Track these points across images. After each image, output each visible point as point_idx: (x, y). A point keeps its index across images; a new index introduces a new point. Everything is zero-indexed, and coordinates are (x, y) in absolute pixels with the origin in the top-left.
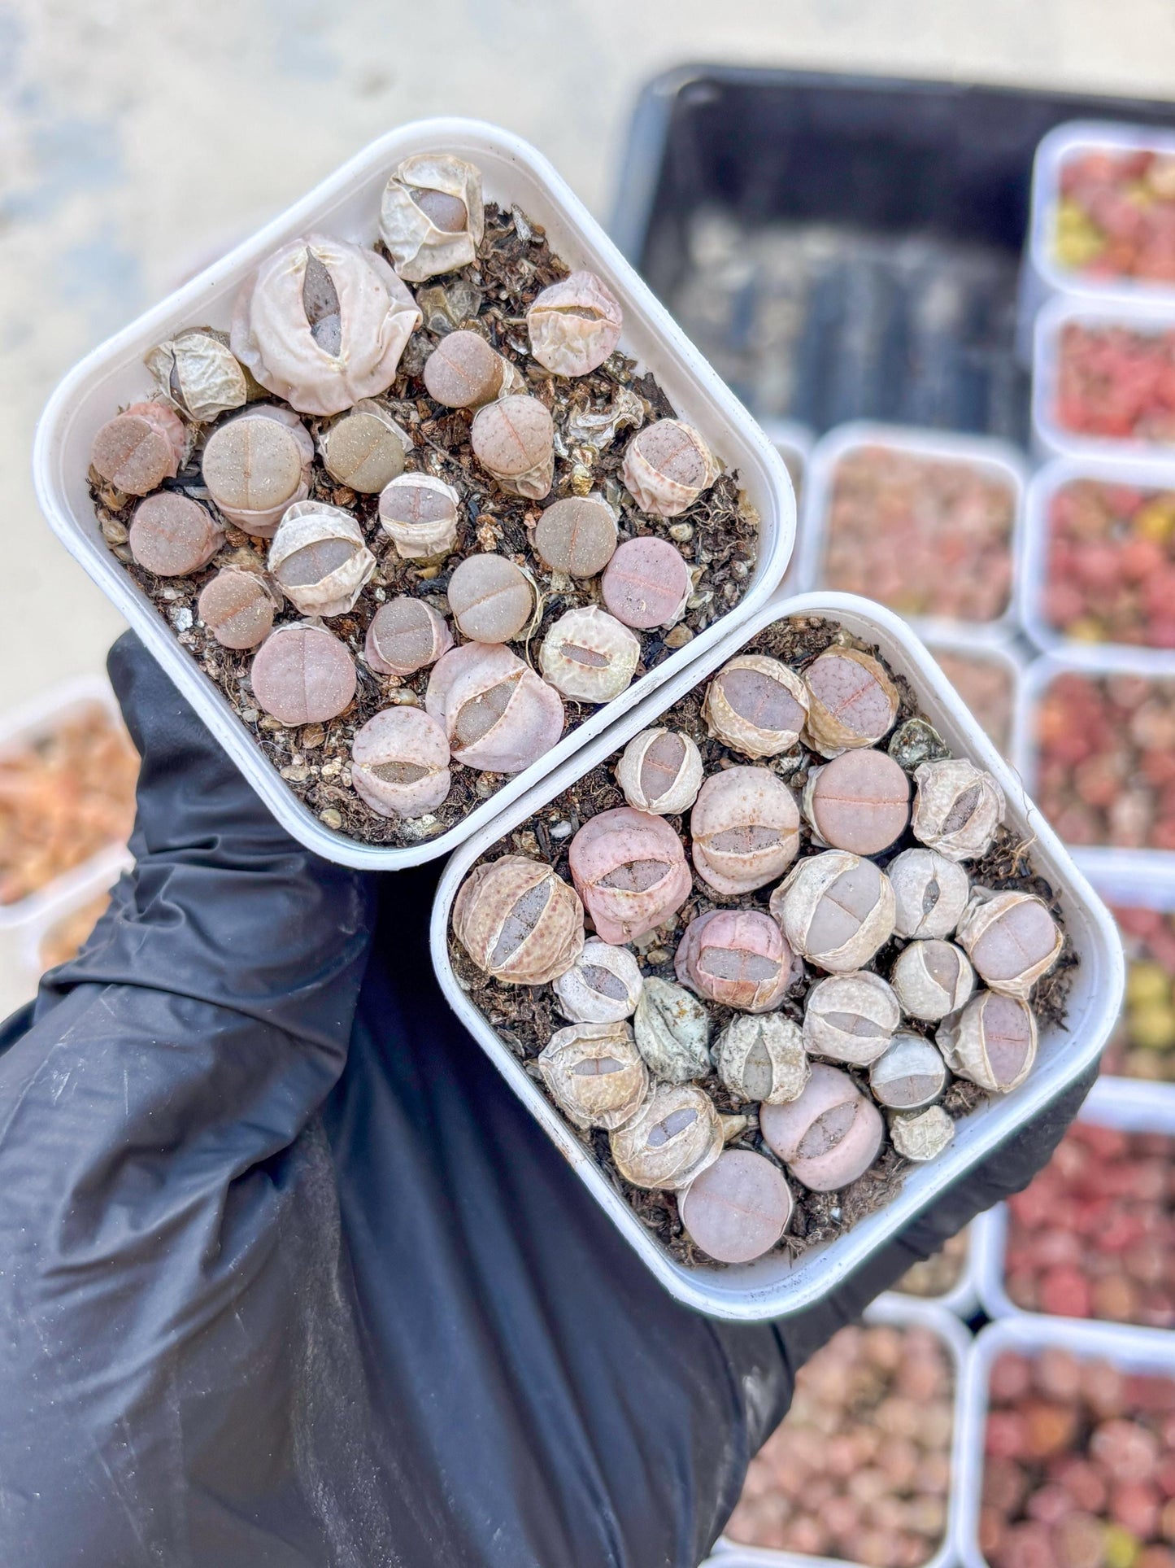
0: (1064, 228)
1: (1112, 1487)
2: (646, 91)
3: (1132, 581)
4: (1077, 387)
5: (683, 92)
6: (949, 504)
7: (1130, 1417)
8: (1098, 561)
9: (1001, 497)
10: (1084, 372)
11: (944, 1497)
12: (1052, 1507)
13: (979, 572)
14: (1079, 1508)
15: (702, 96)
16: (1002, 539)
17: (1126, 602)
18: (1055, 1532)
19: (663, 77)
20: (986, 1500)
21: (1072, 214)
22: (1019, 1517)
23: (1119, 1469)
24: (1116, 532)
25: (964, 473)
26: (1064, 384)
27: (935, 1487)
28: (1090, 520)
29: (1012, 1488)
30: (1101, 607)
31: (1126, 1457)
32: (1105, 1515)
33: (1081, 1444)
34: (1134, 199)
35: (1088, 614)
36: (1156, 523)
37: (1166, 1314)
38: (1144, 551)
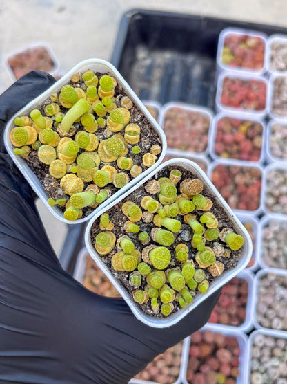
0: (225, 53)
1: (220, 364)
2: (124, 16)
3: (237, 143)
4: (227, 93)
5: (133, 16)
6: (194, 123)
7: (226, 347)
8: (228, 138)
9: (206, 121)
10: (230, 90)
11: (179, 367)
12: (205, 369)
13: (200, 139)
14: (212, 369)
15: (138, 17)
16: (206, 131)
17: (235, 148)
18: (206, 375)
19: (128, 13)
20: (189, 368)
21: (227, 50)
22: (198, 371)
23: (222, 360)
24: (234, 130)
25: (198, 114)
27: (177, 364)
28: (227, 128)
29: (196, 364)
30: (229, 149)
31: (224, 357)
32: (218, 371)
33: (214, 353)
34: (242, 47)
35: (226, 151)
36: (243, 128)
37: (236, 323)
38: (240, 136)
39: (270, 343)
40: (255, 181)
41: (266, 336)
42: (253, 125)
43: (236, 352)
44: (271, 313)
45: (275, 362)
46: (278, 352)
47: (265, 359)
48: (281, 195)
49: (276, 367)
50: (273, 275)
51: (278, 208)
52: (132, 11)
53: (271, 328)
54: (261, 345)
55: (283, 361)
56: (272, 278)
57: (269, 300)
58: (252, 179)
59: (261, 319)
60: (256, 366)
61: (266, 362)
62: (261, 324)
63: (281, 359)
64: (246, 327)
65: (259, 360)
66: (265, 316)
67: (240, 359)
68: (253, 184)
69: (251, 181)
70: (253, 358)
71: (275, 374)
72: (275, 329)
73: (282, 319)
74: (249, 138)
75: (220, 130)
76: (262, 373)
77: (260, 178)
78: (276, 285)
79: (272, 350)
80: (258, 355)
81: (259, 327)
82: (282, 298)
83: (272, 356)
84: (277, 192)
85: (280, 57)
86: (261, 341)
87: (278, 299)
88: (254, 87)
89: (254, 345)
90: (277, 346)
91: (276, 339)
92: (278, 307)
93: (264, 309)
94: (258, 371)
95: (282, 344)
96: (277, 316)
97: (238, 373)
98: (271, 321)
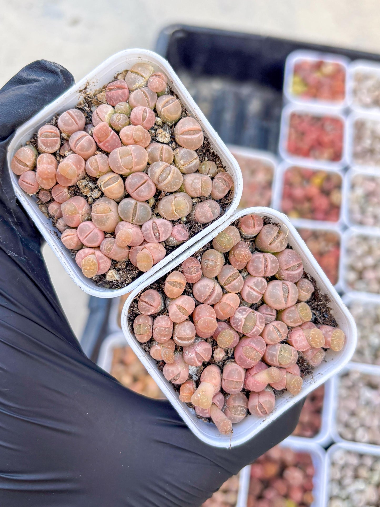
0: (294, 83)
1: (289, 488)
2: (162, 33)
3: (309, 199)
4: (294, 136)
5: (174, 33)
6: (253, 172)
7: (296, 465)
8: (298, 192)
9: (269, 171)
10: (297, 131)
11: (237, 492)
12: (270, 494)
13: (262, 195)
14: (279, 494)
15: (180, 35)
16: (269, 185)
17: (307, 205)
18: (271, 502)
19: (167, 28)
20: (250, 492)
21: (297, 79)
22: (260, 497)
23: (292, 482)
24: (305, 183)
25: (258, 162)
26: (290, 135)
27: (234, 488)
28: (297, 179)
29: (258, 488)
30: (299, 207)
31: (294, 478)
32: (286, 496)
33: (281, 474)
34: (317, 75)
35: (295, 209)
36: (317, 181)
37: (309, 433)
38: (313, 189)
39: (354, 461)
40: (331, 248)
41: (349, 452)
42: (328, 177)
43: (309, 471)
44: (354, 422)
45: (360, 485)
46: (364, 472)
47: (348, 481)
48: (365, 268)
49: (361, 492)
50: (356, 372)
51: (361, 285)
52: (173, 26)
53: (354, 440)
54: (341, 462)
55: (370, 483)
56: (355, 376)
57: (352, 405)
58: (327, 245)
59: (342, 429)
60: (336, 491)
61: (349, 485)
62: (342, 436)
63: (367, 481)
64: (323, 439)
65: (340, 483)
66: (347, 425)
67: (314, 480)
68: (329, 252)
69: (326, 249)
70: (332, 480)
71: (360, 501)
72: (360, 442)
73: (368, 428)
74: (326, 192)
75: (288, 184)
76: (344, 500)
77: (337, 244)
78: (361, 385)
79: (356, 470)
80: (338, 475)
81: (339, 439)
82: (368, 403)
83: (356, 477)
84: (360, 265)
85: (365, 91)
86: (341, 459)
87: (363, 403)
88: (329, 127)
89: (333, 464)
90: (362, 465)
91: (361, 456)
92: (363, 413)
93: (345, 417)
94: (337, 497)
95: (369, 462)
96: (362, 425)
97: (312, 499)
98: (354, 432)
